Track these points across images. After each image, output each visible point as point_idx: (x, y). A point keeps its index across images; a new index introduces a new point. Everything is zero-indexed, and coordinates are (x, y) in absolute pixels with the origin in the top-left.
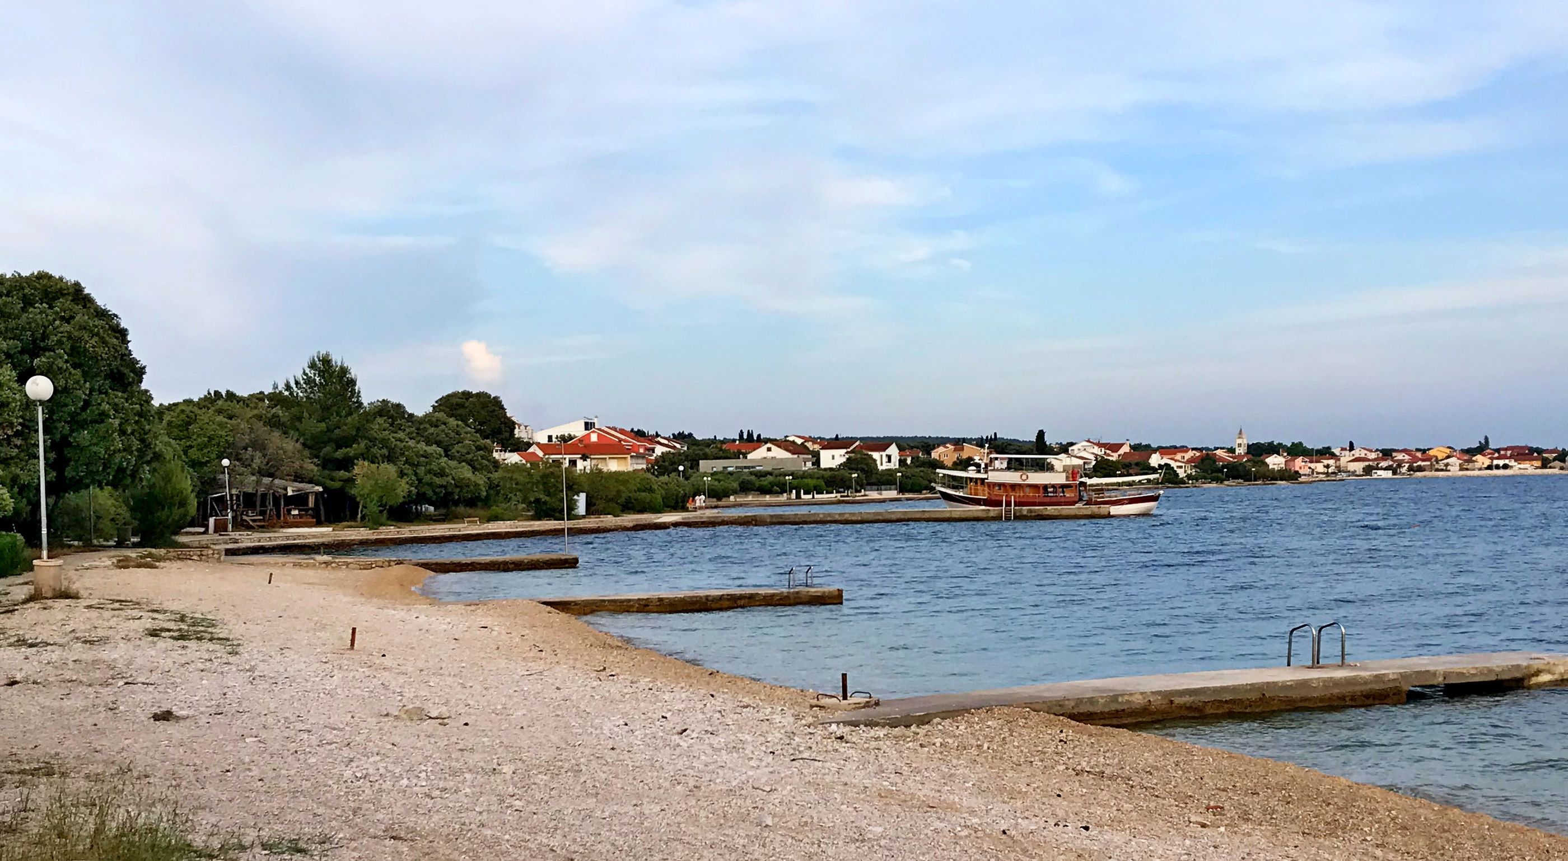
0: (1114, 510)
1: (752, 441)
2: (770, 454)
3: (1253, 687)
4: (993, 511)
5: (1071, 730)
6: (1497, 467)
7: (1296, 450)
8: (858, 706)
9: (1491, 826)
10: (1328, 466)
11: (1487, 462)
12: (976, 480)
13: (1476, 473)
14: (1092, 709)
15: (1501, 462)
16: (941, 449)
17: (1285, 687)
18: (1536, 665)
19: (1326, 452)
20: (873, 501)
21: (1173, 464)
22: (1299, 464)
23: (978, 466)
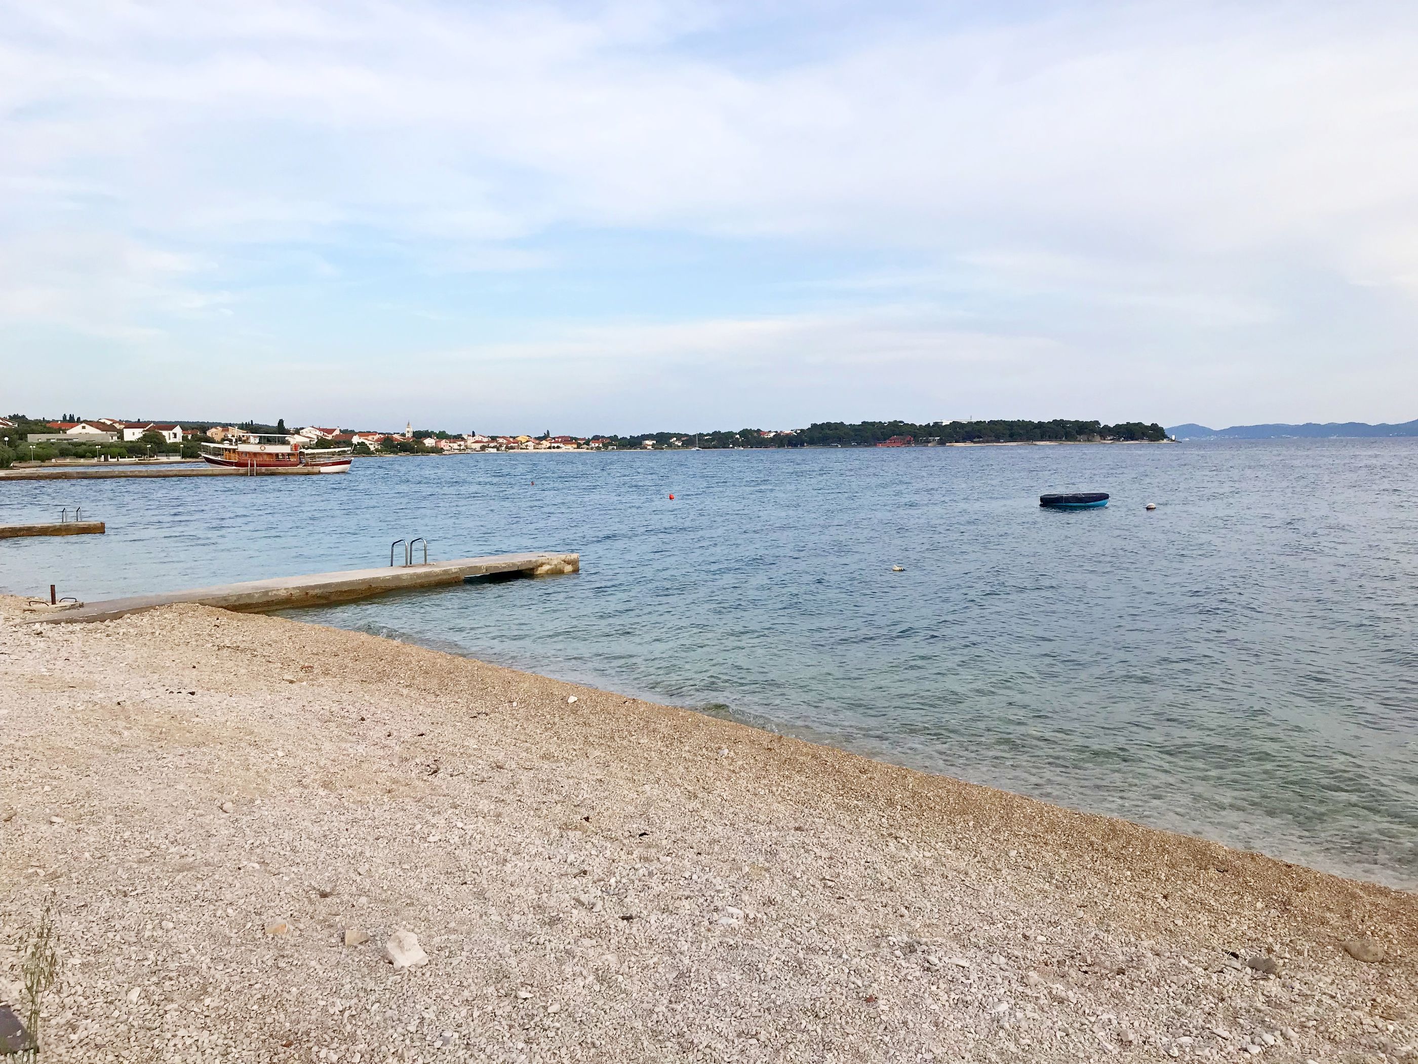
0: (323, 469)
1: (72, 421)
2: (84, 431)
3: (364, 581)
4: (242, 470)
5: (226, 617)
6: (554, 448)
7: (442, 436)
8: (64, 609)
9: (479, 668)
10: (460, 445)
11: (549, 445)
12: (229, 450)
13: (543, 451)
14: (249, 601)
15: (556, 445)
16: (213, 430)
17: (384, 580)
18: (541, 560)
19: (459, 437)
20: (162, 463)
21: (367, 442)
22: (443, 444)
23: (231, 441)
